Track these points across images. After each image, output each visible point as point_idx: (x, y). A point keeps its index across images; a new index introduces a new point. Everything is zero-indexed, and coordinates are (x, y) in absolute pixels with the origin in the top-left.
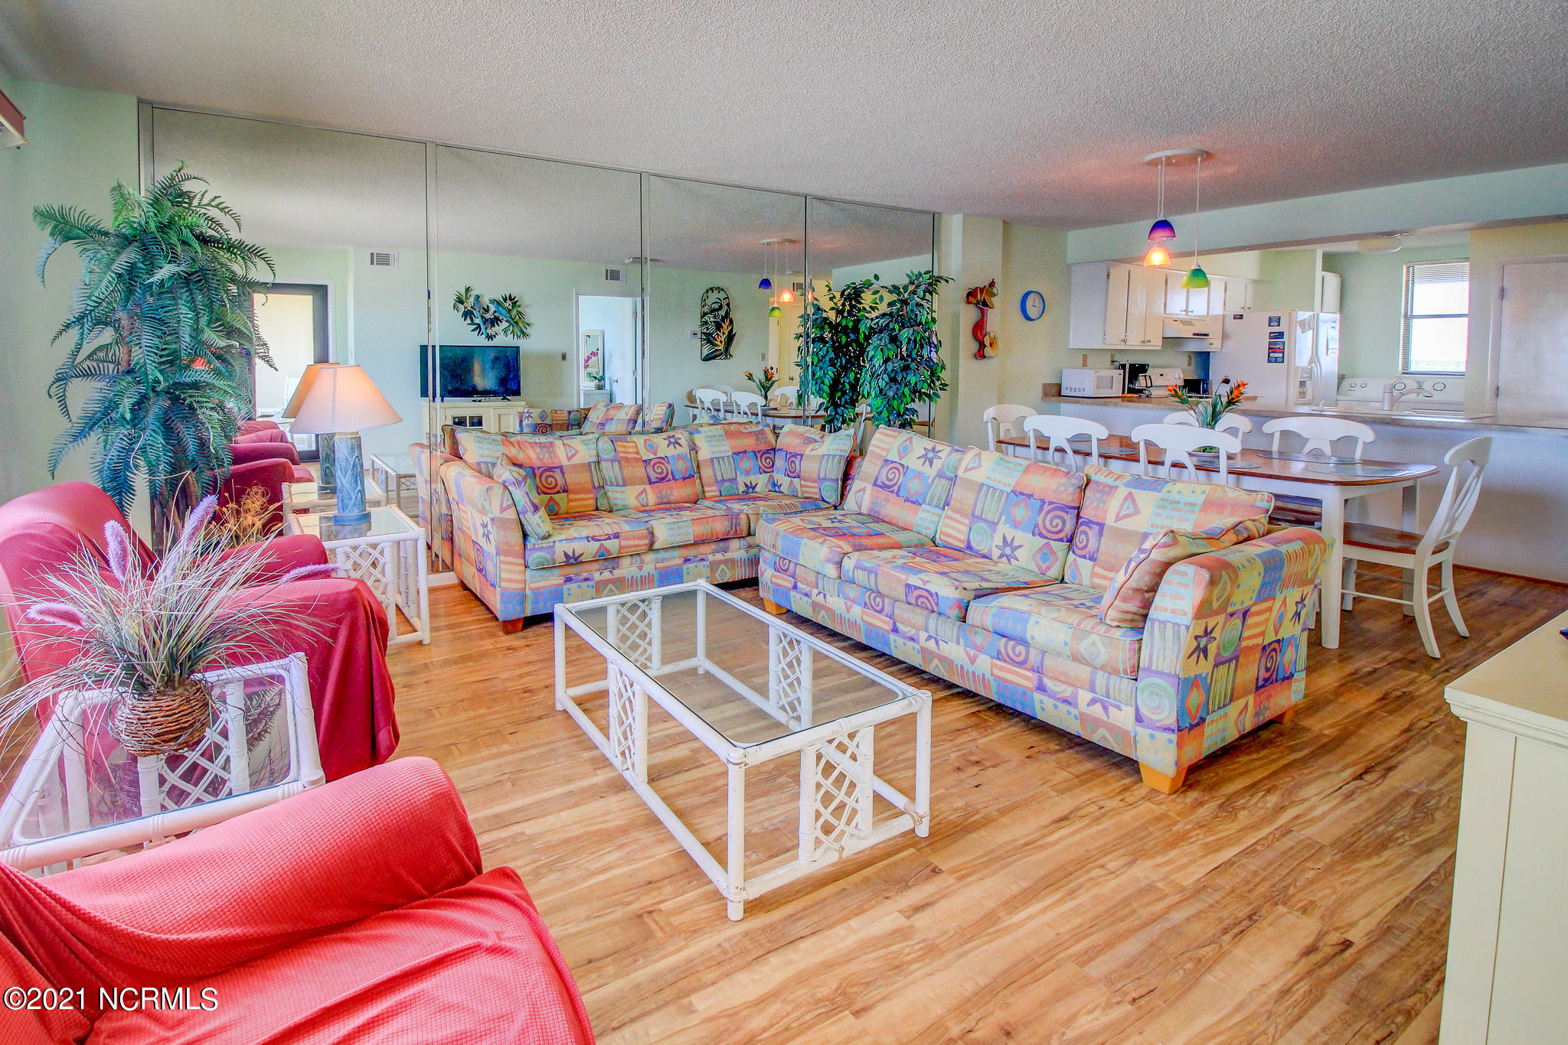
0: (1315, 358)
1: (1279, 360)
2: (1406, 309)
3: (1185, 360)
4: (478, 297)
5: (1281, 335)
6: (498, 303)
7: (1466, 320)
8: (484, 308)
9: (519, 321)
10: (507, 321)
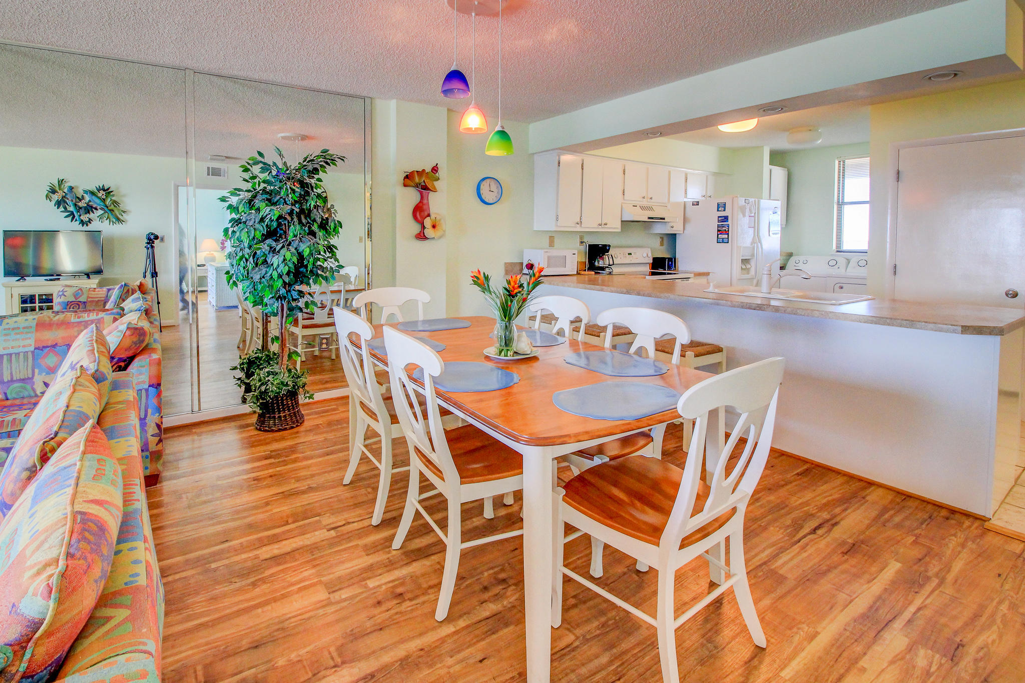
0: (757, 239)
1: (725, 240)
2: (838, 197)
3: (659, 240)
4: (71, 188)
5: (726, 218)
6: (92, 193)
7: (867, 206)
8: (78, 198)
9: (115, 209)
10: (102, 209)
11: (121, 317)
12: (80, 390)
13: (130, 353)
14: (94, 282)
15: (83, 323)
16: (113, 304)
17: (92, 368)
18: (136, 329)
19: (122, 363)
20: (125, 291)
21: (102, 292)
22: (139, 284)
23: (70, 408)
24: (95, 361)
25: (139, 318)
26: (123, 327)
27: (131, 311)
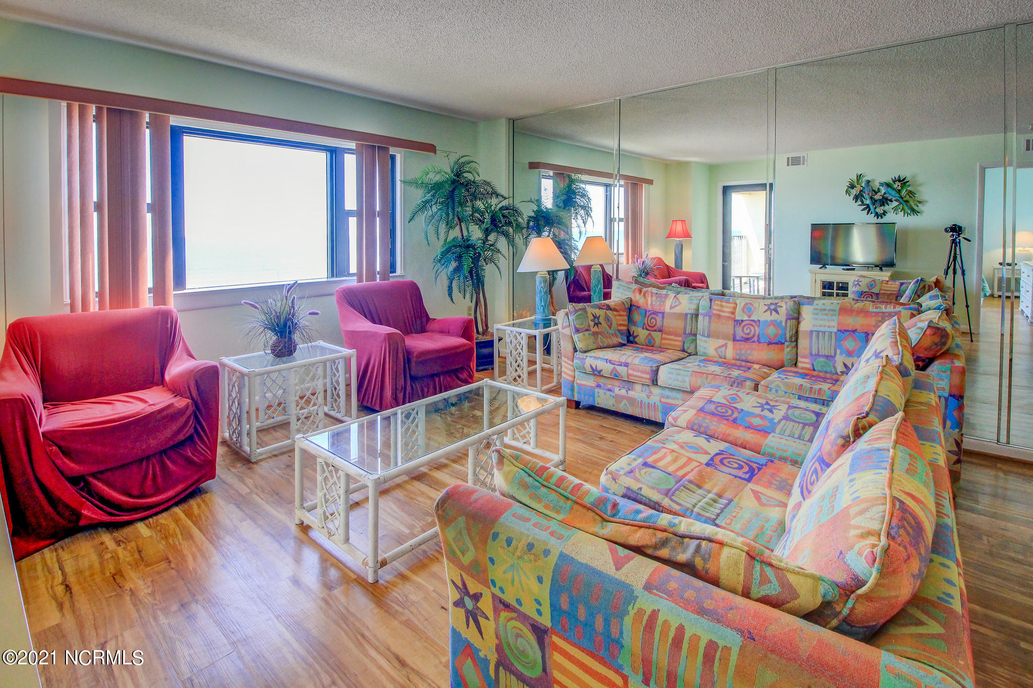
4: (868, 182)
6: (888, 185)
8: (874, 191)
9: (910, 199)
10: (896, 200)
11: (919, 314)
12: (886, 379)
13: (929, 354)
14: (886, 275)
15: (881, 314)
16: (907, 299)
17: (896, 360)
18: (938, 329)
19: (923, 363)
20: (921, 286)
21: (894, 286)
22: (935, 281)
23: (879, 394)
24: (899, 354)
25: (939, 317)
26: (924, 325)
27: (929, 309)
